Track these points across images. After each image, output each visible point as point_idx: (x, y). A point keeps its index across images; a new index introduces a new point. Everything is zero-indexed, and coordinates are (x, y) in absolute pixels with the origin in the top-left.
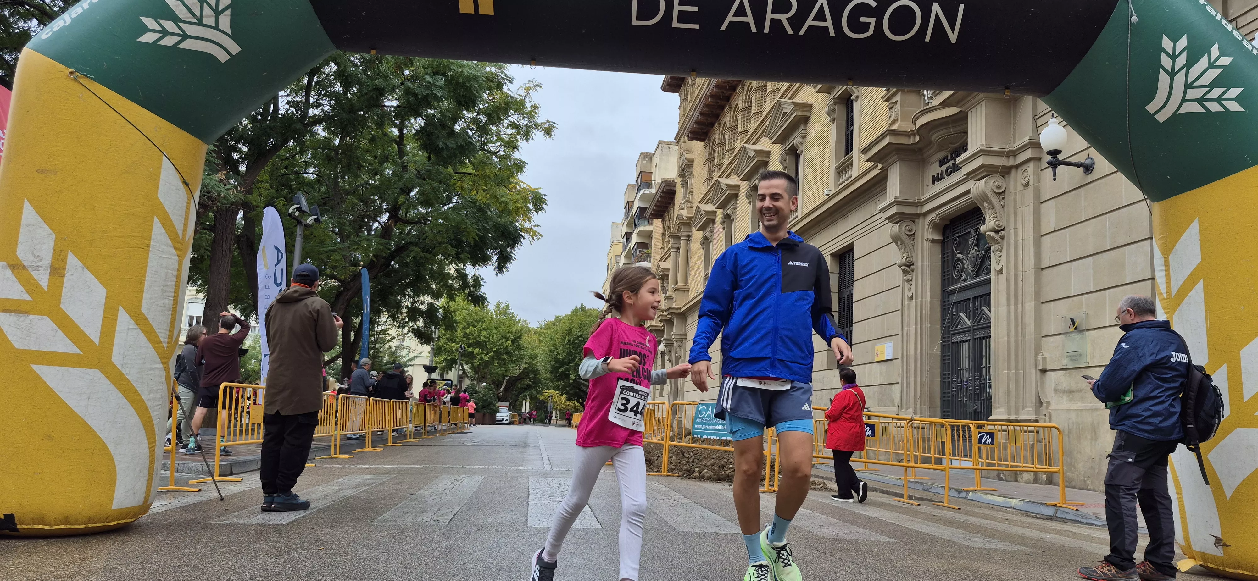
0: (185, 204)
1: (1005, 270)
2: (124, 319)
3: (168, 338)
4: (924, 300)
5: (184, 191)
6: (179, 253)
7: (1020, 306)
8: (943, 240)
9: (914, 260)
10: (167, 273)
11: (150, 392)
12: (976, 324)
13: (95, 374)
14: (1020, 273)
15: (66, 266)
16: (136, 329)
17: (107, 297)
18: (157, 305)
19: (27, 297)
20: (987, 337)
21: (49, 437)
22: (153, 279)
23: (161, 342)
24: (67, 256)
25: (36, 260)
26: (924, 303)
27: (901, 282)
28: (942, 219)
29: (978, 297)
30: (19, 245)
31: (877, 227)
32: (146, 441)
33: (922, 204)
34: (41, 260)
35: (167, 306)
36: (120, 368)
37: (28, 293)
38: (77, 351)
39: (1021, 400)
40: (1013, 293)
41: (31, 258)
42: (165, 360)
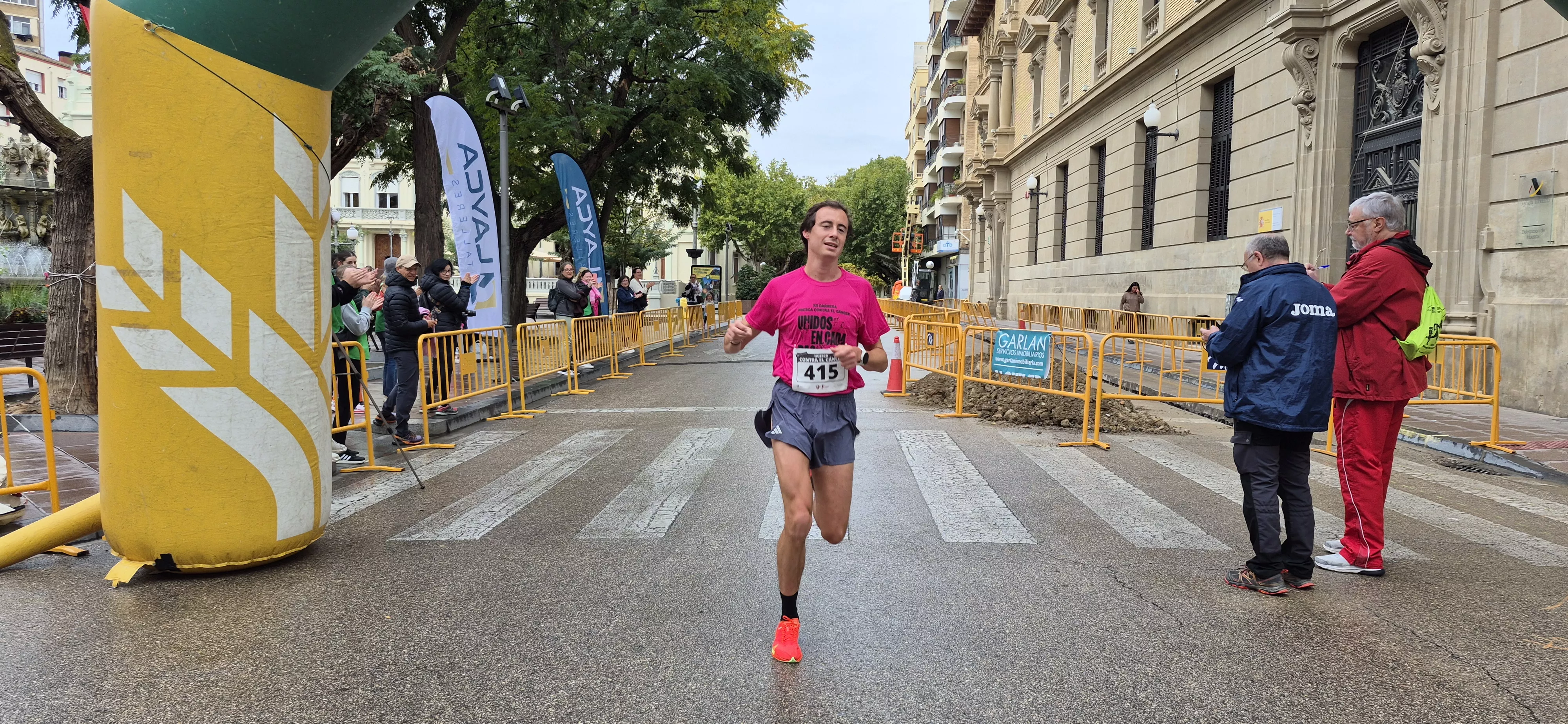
0: (311, 173)
1: (1442, 110)
2: (256, 325)
3: (314, 338)
4: (1328, 150)
5: (310, 156)
6: (312, 234)
7: (1460, 161)
8: (1358, 64)
9: (1316, 94)
10: (301, 261)
11: (302, 404)
13: (233, 392)
14: (1463, 114)
15: (180, 268)
16: (272, 335)
17: (232, 302)
18: (295, 302)
19: (144, 309)
20: (1413, 202)
21: (194, 469)
22: (285, 273)
23: (306, 345)
24: (179, 257)
25: (145, 263)
26: (1327, 155)
27: (1297, 125)
28: (1358, 34)
29: (1403, 145)
30: (125, 247)
31: (1266, 46)
32: (306, 460)
33: (1329, 14)
34: (152, 263)
35: (308, 301)
36: (262, 382)
37: (143, 303)
38: (209, 368)
39: (1454, 290)
40: (1451, 143)
41: (141, 262)
42: (315, 365)
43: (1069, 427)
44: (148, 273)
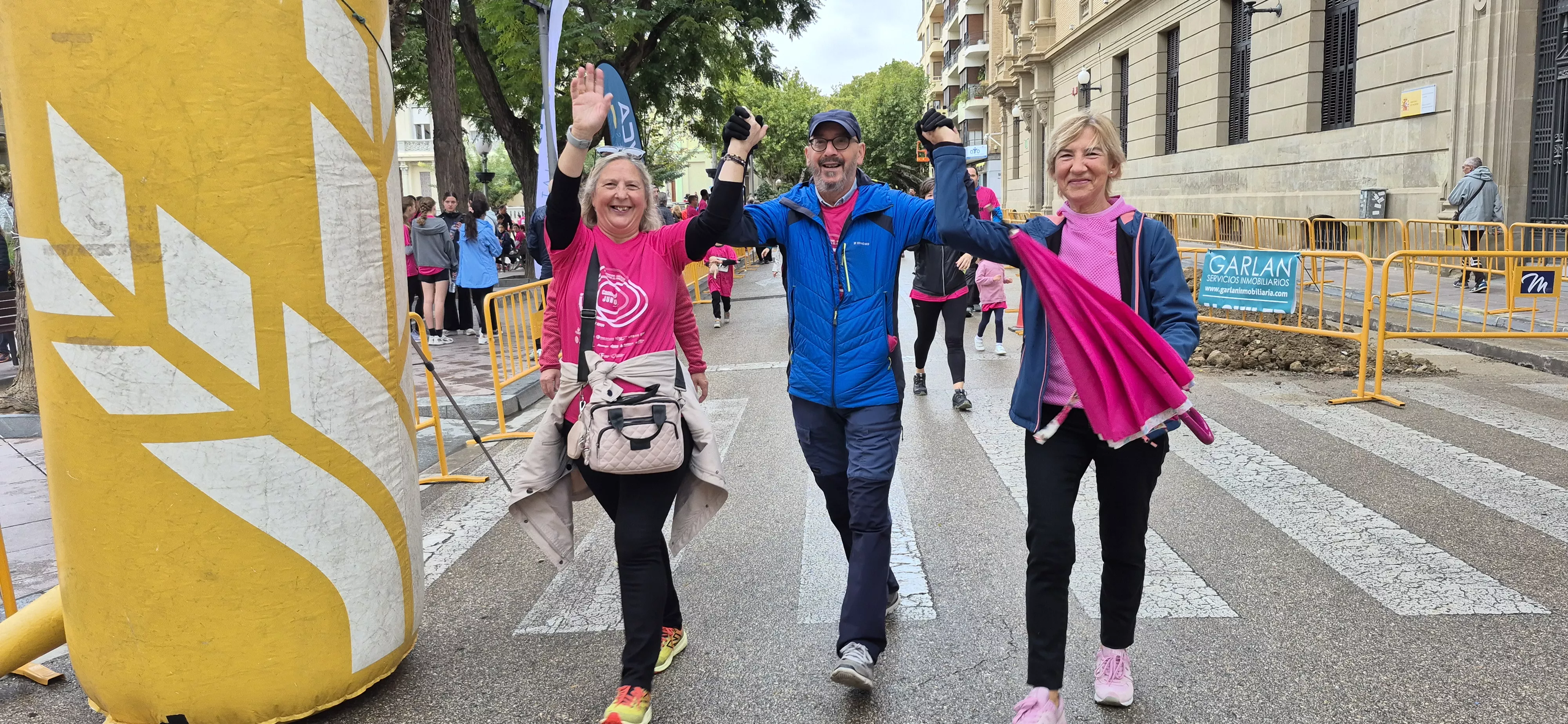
0: (367, 64)
2: (296, 328)
3: (389, 340)
4: (1508, 12)
5: (359, 37)
6: (375, 169)
10: (360, 216)
11: (377, 450)
13: (264, 444)
15: (158, 238)
16: (323, 342)
17: (254, 291)
18: (355, 285)
19: (102, 311)
21: (210, 576)
22: (337, 236)
23: (377, 353)
24: (155, 218)
25: (99, 233)
26: (1508, 17)
30: (61, 204)
32: (388, 538)
34: (109, 232)
35: (375, 281)
36: (312, 424)
37: (102, 301)
38: (223, 407)
41: (91, 230)
42: (391, 383)
43: (1302, 371)
44: (105, 250)
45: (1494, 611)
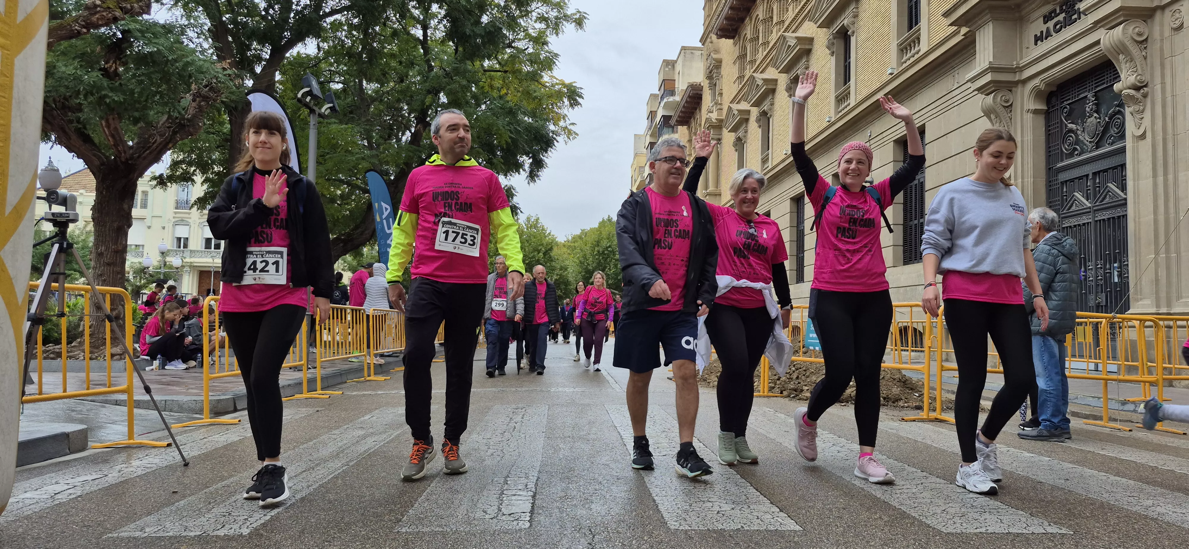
1: (1149, 135)
7: (1171, 177)
8: (1047, 110)
12: (1097, 204)
14: (1170, 137)
20: (1123, 216)
26: (1026, 184)
28: (1048, 85)
29: (1099, 172)
31: (956, 104)
33: (1021, 69)
39: (1174, 289)
40: (1160, 162)
45: (1024, 531)
